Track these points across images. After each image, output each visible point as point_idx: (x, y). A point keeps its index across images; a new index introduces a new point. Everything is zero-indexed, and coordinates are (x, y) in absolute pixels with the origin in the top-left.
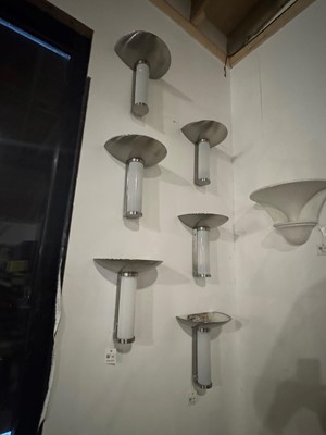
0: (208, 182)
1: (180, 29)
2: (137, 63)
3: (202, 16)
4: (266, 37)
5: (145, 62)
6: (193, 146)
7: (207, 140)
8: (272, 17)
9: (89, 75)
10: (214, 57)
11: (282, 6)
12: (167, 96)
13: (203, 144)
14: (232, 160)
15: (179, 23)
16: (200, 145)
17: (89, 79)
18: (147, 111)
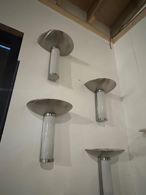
0: (105, 120)
1: (81, 27)
2: (52, 48)
3: (93, 18)
4: (133, 25)
5: (57, 47)
6: (93, 94)
7: (102, 90)
8: (136, 13)
9: (18, 60)
10: (103, 39)
11: (142, 7)
12: (74, 65)
13: (100, 93)
14: (122, 99)
15: (80, 24)
16: (98, 93)
17: (19, 62)
18: (58, 78)
